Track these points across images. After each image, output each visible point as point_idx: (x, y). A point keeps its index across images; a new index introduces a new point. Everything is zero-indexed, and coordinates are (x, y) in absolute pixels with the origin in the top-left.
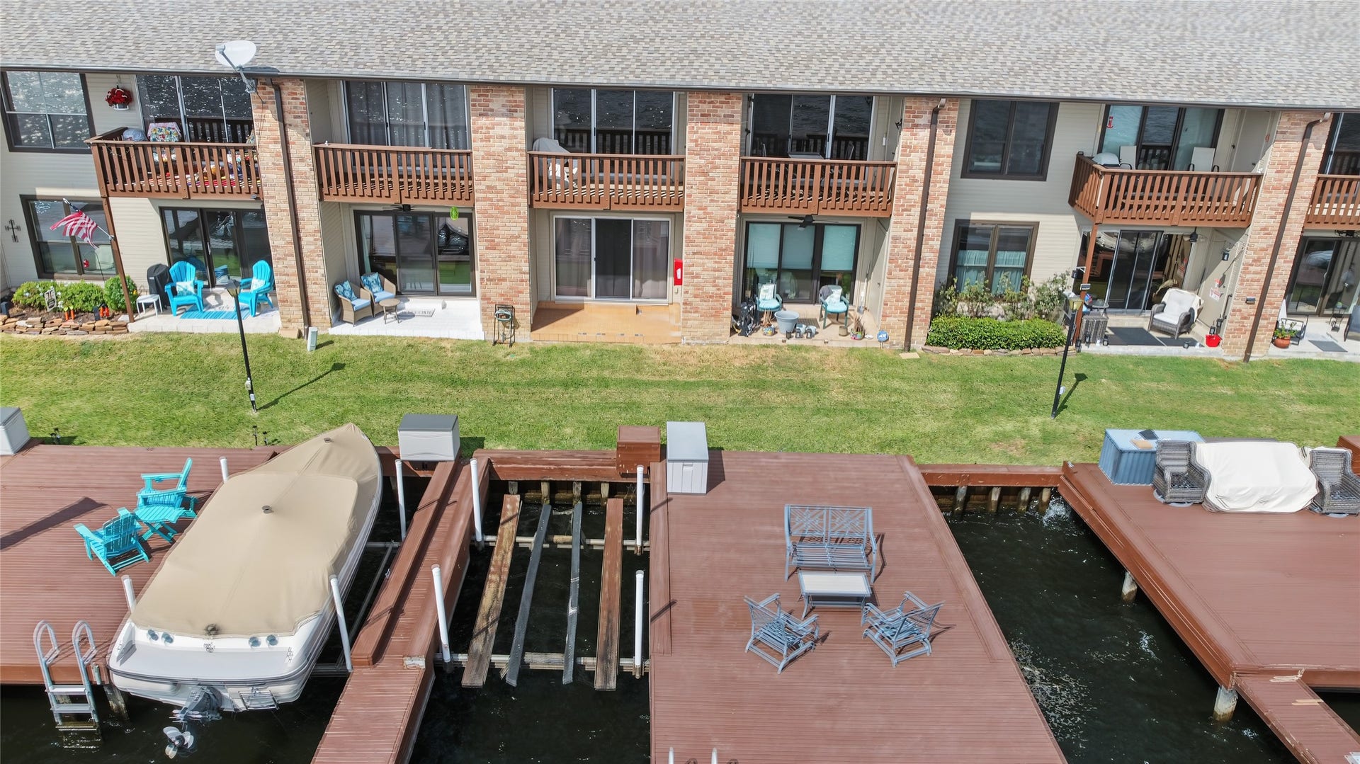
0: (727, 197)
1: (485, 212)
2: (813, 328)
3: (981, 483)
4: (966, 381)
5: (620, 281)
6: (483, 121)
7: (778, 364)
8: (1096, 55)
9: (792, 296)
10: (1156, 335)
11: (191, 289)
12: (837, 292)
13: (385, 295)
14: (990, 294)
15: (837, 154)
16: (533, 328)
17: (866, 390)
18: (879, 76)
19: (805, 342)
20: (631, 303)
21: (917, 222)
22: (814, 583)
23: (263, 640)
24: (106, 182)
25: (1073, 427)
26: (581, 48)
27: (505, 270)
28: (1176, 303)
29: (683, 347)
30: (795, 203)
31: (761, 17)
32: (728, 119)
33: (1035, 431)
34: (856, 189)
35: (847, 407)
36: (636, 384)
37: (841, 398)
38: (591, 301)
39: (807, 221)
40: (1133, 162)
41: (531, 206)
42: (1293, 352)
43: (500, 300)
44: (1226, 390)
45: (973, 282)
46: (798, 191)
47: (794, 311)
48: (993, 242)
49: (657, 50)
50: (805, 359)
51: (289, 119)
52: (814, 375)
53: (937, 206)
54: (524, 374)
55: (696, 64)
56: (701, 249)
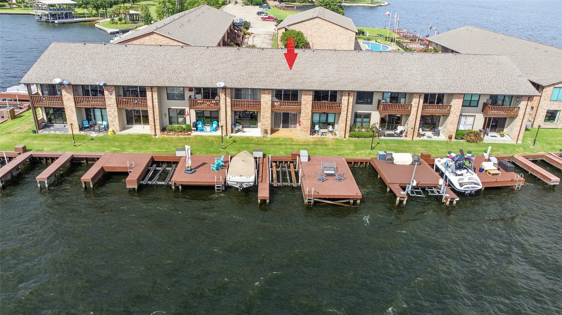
0: (309, 109)
1: (262, 112)
2: (326, 134)
3: (356, 161)
4: (356, 144)
5: (287, 125)
6: (264, 95)
7: (319, 141)
8: (381, 81)
9: (322, 127)
10: (395, 135)
11: (201, 127)
12: (331, 127)
13: (240, 127)
14: (362, 127)
15: (331, 101)
16: (271, 134)
17: (336, 146)
18: (338, 87)
19: (324, 137)
20: (289, 129)
21: (346, 114)
22: (326, 172)
23: (248, 177)
24: (190, 106)
25: (375, 152)
26: (281, 81)
27: (266, 123)
28: (400, 128)
29: (300, 138)
30: (323, 110)
31: (316, 73)
32: (310, 95)
33: (367, 153)
34: (334, 106)
35: (332, 149)
36: (292, 145)
37: (331, 147)
38: (281, 129)
39: (324, 113)
40: (389, 102)
41: (271, 111)
42: (422, 138)
43: (265, 129)
44: (406, 146)
45: (359, 125)
46: (323, 107)
47: (322, 131)
48: (363, 117)
49: (296, 81)
50: (325, 140)
51: (227, 95)
52: (327, 143)
53: (350, 110)
54: (271, 143)
55: (304, 84)
56: (304, 119)
